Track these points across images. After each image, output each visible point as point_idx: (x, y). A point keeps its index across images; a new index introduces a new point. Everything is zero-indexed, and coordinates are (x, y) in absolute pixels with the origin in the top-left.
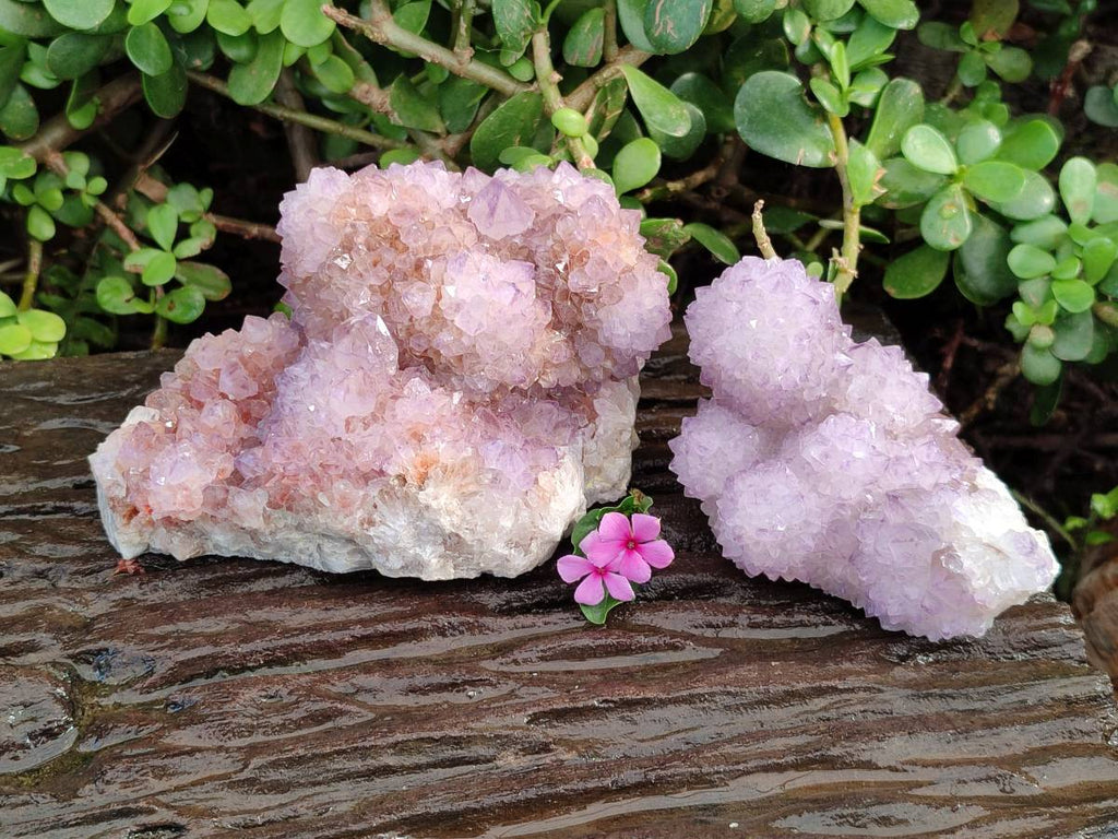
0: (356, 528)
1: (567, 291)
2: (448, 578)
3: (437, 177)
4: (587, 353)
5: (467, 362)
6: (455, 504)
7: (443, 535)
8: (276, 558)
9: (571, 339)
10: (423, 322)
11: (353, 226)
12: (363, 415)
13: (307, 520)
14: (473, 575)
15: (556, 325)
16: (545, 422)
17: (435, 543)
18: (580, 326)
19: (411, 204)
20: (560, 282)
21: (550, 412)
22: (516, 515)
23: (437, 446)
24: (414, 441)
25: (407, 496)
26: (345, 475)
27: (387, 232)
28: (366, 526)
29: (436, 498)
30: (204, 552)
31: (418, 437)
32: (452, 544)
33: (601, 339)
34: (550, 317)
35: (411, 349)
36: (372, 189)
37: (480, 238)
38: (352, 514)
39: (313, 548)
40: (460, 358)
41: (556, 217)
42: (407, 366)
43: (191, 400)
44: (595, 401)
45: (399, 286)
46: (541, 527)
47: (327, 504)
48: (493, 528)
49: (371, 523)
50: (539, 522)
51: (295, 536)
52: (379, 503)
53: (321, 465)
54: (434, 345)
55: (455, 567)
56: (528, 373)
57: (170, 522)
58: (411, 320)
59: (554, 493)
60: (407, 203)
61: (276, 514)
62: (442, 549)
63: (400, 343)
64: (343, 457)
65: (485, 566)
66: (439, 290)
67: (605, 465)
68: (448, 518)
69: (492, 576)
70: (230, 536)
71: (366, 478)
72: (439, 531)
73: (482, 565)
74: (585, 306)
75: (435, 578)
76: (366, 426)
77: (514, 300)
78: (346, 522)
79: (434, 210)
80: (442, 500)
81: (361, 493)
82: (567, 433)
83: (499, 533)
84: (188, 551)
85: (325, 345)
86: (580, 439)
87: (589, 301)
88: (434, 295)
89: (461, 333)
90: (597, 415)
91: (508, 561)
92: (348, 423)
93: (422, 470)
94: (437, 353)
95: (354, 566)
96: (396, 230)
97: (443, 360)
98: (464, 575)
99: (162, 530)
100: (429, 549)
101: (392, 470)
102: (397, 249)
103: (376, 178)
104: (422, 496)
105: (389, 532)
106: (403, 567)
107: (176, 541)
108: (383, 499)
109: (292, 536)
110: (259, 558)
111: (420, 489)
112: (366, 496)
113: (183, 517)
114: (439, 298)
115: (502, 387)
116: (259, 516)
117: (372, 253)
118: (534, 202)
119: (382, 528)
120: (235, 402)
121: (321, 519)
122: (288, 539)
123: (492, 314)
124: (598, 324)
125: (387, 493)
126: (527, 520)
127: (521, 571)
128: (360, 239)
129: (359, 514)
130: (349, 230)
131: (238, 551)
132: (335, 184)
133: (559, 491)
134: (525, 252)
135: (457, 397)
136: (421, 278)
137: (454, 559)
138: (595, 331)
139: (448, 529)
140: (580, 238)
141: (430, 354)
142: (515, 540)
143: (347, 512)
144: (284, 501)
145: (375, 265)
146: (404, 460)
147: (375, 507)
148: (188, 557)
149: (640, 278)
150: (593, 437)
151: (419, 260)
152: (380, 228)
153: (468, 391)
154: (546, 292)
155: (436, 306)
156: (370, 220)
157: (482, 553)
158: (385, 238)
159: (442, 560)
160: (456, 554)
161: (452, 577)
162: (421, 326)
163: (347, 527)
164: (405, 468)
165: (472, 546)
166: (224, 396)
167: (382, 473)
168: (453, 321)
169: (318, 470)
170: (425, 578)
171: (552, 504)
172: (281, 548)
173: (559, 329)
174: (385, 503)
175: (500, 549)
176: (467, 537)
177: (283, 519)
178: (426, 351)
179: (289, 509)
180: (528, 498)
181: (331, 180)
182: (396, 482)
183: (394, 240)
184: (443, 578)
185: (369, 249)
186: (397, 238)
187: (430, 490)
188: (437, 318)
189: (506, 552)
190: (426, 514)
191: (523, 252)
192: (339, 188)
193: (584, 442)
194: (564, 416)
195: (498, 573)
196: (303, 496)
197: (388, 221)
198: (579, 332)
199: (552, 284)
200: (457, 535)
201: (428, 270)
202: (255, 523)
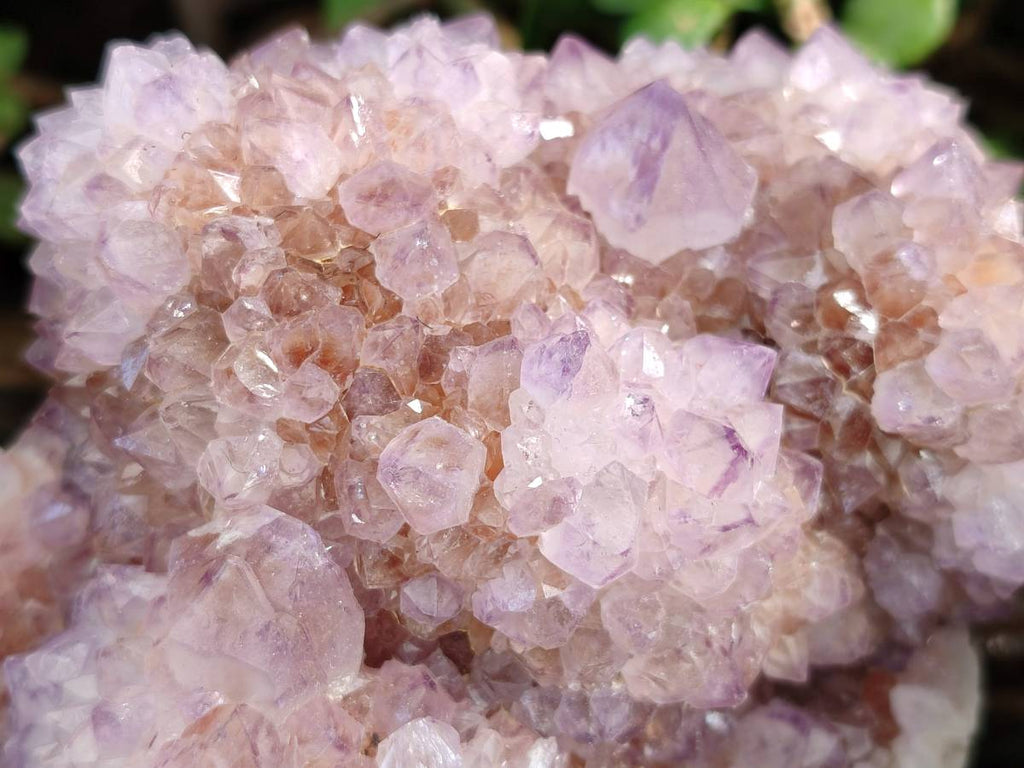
1: (867, 426)
3: (480, 69)
9: (858, 549)
10: (442, 545)
11: (230, 234)
15: (828, 520)
19: (410, 163)
27: (335, 252)
34: (815, 502)
36: (292, 113)
37: (609, 260)
41: (825, 196)
42: (391, 657)
44: (895, 692)
45: (369, 430)
60: (396, 158)
63: (368, 597)
66: (493, 444)
77: (729, 478)
79: (476, 175)
88: (478, 459)
90: (898, 729)
94: (484, 628)
96: (360, 243)
97: (498, 647)
102: (363, 308)
103: (304, 75)
114: (494, 469)
117: (287, 323)
118: (756, 146)
128: (251, 277)
130: (214, 244)
132: (178, 97)
136: (440, 403)
141: (460, 624)
151: (433, 341)
152: (315, 239)
154: (799, 424)
155: (483, 496)
156: (286, 212)
162: (434, 553)
168: (534, 540)
181: (166, 85)
183: (356, 278)
185: (277, 309)
186: (366, 272)
188: (487, 533)
192: (191, 110)
197: (337, 214)
198: (882, 529)
201: (462, 379)
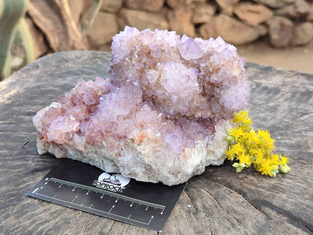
0: (114, 156)
1: (209, 82)
2: (145, 181)
4: (215, 107)
5: (167, 102)
6: (151, 154)
7: (145, 164)
8: (89, 163)
9: (209, 100)
10: (153, 85)
11: (135, 47)
12: (125, 115)
13: (99, 151)
14: (155, 182)
15: (204, 94)
16: (194, 130)
17: (142, 167)
18: (213, 96)
20: (207, 78)
21: (197, 127)
22: (174, 162)
23: (148, 130)
24: (140, 128)
25: (133, 147)
26: (113, 136)
27: (147, 51)
28: (117, 156)
29: (144, 150)
30: (66, 156)
31: (142, 126)
32: (148, 169)
33: (220, 102)
34: (201, 91)
35: (147, 95)
36: (145, 36)
37: (182, 59)
38: (113, 150)
39: (101, 161)
40: (164, 100)
41: (211, 54)
42: (145, 101)
43: (73, 103)
44: (215, 126)
45: (146, 71)
46: (183, 168)
47: (105, 145)
48: (163, 165)
49: (120, 155)
50: (182, 166)
51: (95, 156)
52: (123, 148)
53: (105, 131)
54: (155, 94)
55: (149, 178)
56: (189, 110)
57: (54, 143)
58: (148, 83)
59: (191, 156)
61: (89, 146)
62: (144, 170)
63: (144, 91)
64: (113, 129)
65: (160, 179)
66: (160, 74)
67: (216, 151)
68: (148, 158)
69: (162, 183)
70: (74, 152)
71: (120, 138)
72: (144, 163)
73: (159, 179)
74: (216, 89)
75: (141, 180)
76: (125, 119)
77: (187, 81)
78: (111, 153)
79: (166, 46)
80: (146, 151)
81: (117, 143)
82: (202, 135)
83: (166, 168)
84: (60, 155)
85: (118, 89)
86: (207, 139)
87: (218, 87)
88: (158, 75)
89: (166, 91)
90: (215, 131)
91: (169, 179)
92: (118, 117)
93: (141, 139)
94: (157, 97)
95: (113, 170)
96: (150, 51)
97: (158, 100)
98: (151, 181)
99: (51, 146)
100: (139, 169)
101: (130, 137)
102: (148, 57)
104: (138, 148)
105: (126, 160)
106: (129, 174)
107: (56, 150)
108: (125, 147)
109: (94, 156)
110: (84, 162)
111: (139, 145)
112: (119, 145)
113: (58, 142)
114: (160, 77)
115: (179, 114)
116: (83, 146)
117: (139, 57)
119: (123, 158)
120: (87, 106)
121: (103, 151)
122: (92, 156)
123: (178, 85)
124: (220, 96)
125: (126, 145)
126: (177, 165)
127: (173, 184)
128: (136, 52)
129: (116, 151)
130: (133, 48)
131: (77, 158)
132: (133, 33)
133: (193, 156)
134: (197, 66)
135: (160, 115)
136: (155, 69)
137: (148, 174)
138: (218, 99)
139: (147, 162)
140: (218, 63)
141: (154, 97)
142: (172, 171)
143: (111, 149)
144: (91, 142)
145: (139, 62)
146: (135, 134)
147: (122, 149)
148: (60, 157)
149: (239, 81)
150: (212, 139)
151: (156, 62)
152: (145, 49)
153: (165, 113)
154: (202, 81)
155: (158, 79)
157: (159, 174)
158: (145, 53)
159: (144, 174)
160: (149, 173)
161: (147, 181)
162: (152, 86)
163: (111, 155)
164: (134, 137)
165: (155, 170)
166: (84, 103)
167: (125, 137)
168: (163, 86)
169: (104, 132)
170: (137, 179)
171: (188, 161)
172: (90, 160)
173: (204, 96)
174: (125, 149)
175: (166, 174)
176: (154, 167)
177: (91, 149)
178: (153, 96)
179: (93, 145)
180: (179, 156)
182: (131, 141)
183: (148, 54)
184: (143, 181)
186: (150, 54)
187: (142, 146)
188: (158, 84)
189: (168, 175)
190: (140, 155)
191: (196, 66)
193: (208, 140)
194: (202, 129)
195: (165, 183)
196: (98, 141)
197: (148, 47)
198: (213, 99)
199: (204, 78)
200: (150, 165)
201: (158, 66)
202: (81, 148)
